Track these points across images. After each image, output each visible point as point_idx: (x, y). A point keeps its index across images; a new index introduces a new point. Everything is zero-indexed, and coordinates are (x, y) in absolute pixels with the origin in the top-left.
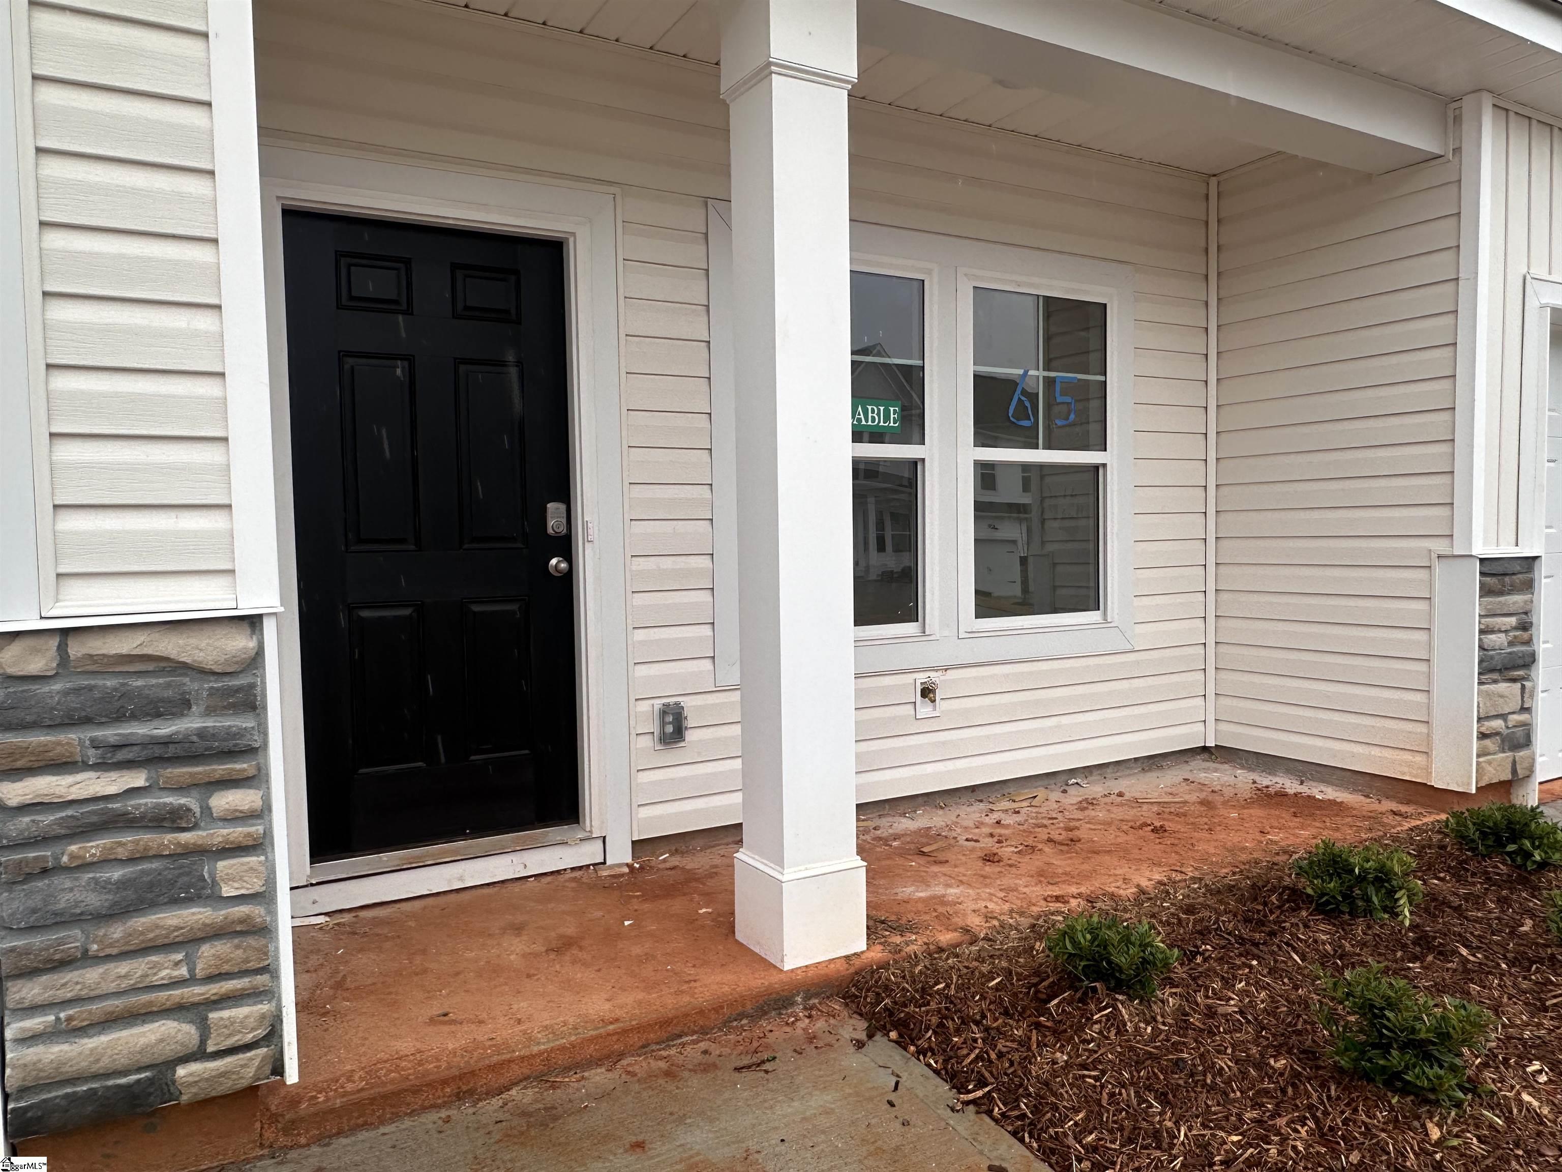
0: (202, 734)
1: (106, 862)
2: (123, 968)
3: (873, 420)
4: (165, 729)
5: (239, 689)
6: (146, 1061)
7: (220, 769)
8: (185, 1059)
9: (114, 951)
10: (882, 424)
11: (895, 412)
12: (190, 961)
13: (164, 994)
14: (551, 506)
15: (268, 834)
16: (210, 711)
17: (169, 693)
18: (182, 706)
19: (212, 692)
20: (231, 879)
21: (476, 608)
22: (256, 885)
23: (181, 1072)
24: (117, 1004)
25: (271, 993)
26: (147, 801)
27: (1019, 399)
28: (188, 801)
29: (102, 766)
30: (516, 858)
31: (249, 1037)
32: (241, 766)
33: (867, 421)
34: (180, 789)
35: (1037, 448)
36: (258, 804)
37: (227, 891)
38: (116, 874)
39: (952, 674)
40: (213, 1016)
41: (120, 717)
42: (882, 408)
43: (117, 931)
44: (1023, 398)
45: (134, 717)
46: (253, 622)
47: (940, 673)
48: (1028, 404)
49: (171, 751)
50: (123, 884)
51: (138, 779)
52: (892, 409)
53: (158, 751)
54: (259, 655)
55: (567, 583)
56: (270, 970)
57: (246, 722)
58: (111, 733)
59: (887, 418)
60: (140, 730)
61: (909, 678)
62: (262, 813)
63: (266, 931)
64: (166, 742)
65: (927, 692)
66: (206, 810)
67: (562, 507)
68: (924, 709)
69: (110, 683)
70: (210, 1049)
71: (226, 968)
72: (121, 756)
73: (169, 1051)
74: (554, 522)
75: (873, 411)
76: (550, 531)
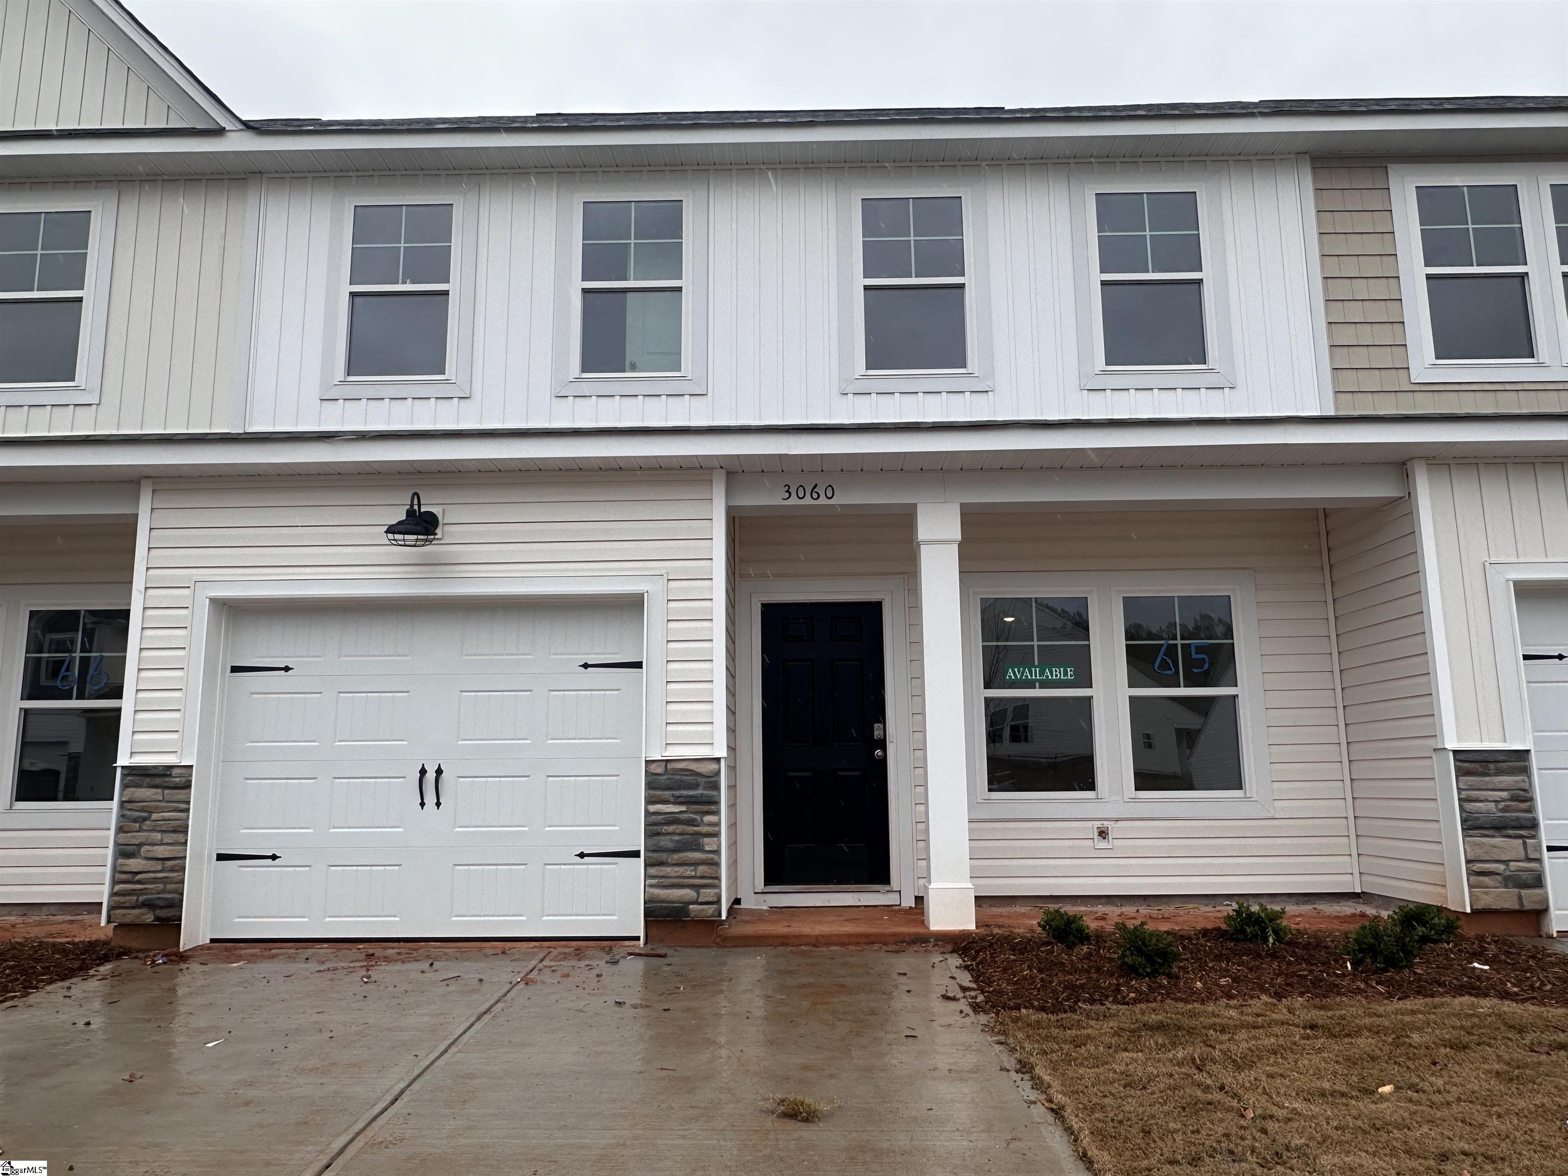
0: (702, 795)
1: (673, 834)
2: (677, 869)
3: (1056, 676)
4: (691, 793)
5: (713, 781)
6: (682, 901)
7: (706, 808)
8: (693, 903)
9: (674, 862)
10: (1062, 677)
11: (1071, 671)
12: (695, 870)
13: (687, 880)
14: (876, 725)
15: (719, 831)
16: (705, 789)
17: (694, 782)
18: (696, 786)
19: (706, 782)
20: (708, 844)
21: (840, 773)
22: (715, 847)
23: (691, 906)
24: (675, 881)
25: (719, 887)
26: (686, 816)
27: (1162, 658)
28: (698, 817)
29: (675, 803)
30: (856, 895)
31: (711, 899)
32: (713, 807)
33: (1052, 676)
34: (696, 813)
35: (1180, 687)
36: (717, 821)
37: (707, 848)
38: (677, 838)
39: (1120, 824)
40: (701, 891)
41: (679, 788)
42: (1062, 669)
43: (676, 856)
44: (1165, 657)
45: (684, 789)
46: (718, 760)
47: (1113, 822)
48: (1169, 661)
49: (693, 800)
50: (678, 841)
51: (683, 808)
52: (1069, 669)
53: (689, 799)
54: (719, 772)
55: (883, 761)
56: (718, 878)
57: (715, 793)
58: (677, 793)
59: (1066, 674)
60: (685, 792)
61: (1089, 824)
62: (718, 824)
63: (718, 864)
64: (692, 797)
65: (1103, 834)
66: (702, 820)
67: (881, 726)
68: (1103, 844)
69: (679, 777)
70: (699, 901)
71: (705, 875)
72: (680, 800)
73: (687, 899)
74: (877, 733)
75: (1056, 671)
76: (875, 737)
